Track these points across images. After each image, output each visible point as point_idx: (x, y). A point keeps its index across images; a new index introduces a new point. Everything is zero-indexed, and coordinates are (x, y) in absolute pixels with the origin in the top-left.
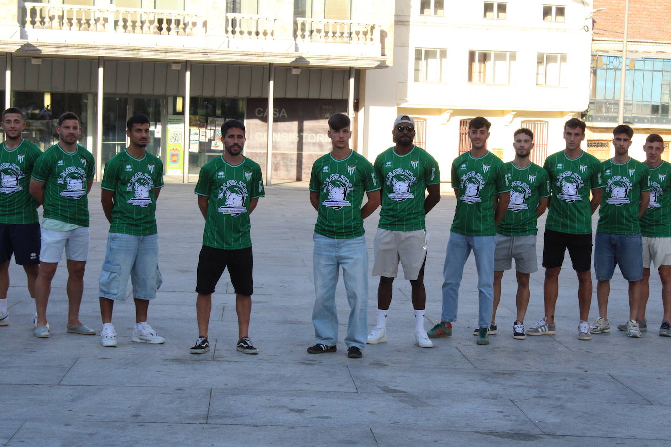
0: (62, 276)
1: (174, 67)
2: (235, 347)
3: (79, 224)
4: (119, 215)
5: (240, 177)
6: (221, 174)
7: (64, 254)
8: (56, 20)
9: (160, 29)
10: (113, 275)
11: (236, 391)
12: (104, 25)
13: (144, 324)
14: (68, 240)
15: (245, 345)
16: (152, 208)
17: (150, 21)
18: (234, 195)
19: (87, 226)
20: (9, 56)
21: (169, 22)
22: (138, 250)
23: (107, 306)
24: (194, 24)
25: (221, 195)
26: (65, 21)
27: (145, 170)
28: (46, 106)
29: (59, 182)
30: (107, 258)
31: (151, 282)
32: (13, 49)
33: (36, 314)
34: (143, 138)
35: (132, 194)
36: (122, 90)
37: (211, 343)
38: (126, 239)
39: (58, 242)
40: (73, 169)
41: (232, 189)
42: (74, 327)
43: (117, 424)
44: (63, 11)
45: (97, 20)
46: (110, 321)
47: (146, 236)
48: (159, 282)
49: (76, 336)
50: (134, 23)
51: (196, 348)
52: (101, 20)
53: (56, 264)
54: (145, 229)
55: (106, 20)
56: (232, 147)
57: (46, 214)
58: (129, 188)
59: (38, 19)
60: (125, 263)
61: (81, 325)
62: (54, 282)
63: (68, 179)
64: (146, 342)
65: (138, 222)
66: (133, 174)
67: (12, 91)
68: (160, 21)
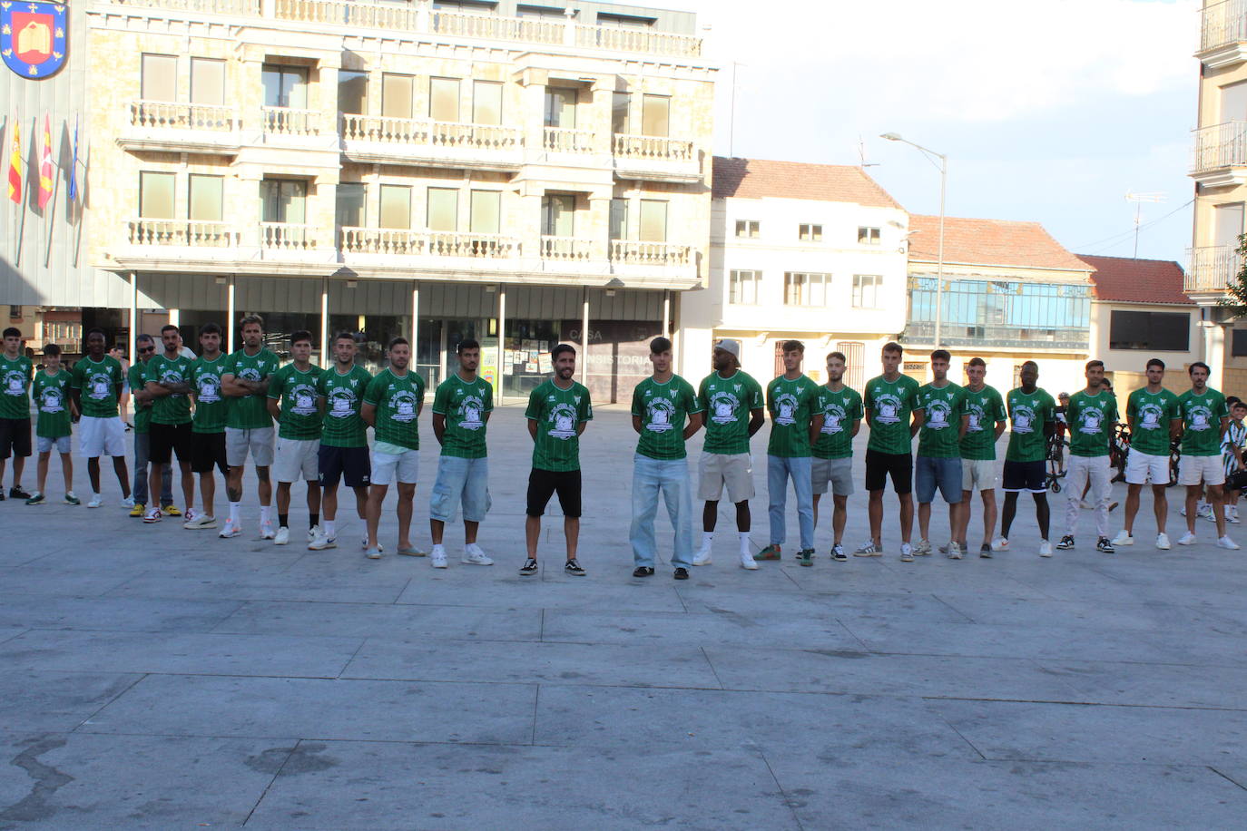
0: (392, 498)
1: (489, 290)
2: (563, 569)
3: (410, 448)
4: (450, 439)
5: (570, 401)
6: (552, 398)
7: (394, 477)
8: (373, 244)
9: (475, 252)
10: (444, 498)
11: (567, 612)
12: (419, 249)
13: (473, 545)
14: (398, 463)
15: (572, 567)
16: (482, 431)
17: (465, 244)
18: (564, 419)
19: (417, 449)
20: (325, 280)
21: (484, 244)
22: (469, 473)
23: (437, 527)
24: (509, 247)
25: (551, 419)
26: (382, 244)
27: (476, 394)
28: (360, 329)
29: (390, 406)
30: (438, 480)
31: (481, 505)
32: (329, 272)
33: (367, 535)
34: (473, 362)
35: (463, 417)
36: (437, 312)
37: (539, 565)
38: (457, 462)
39: (388, 465)
40: (403, 393)
41: (562, 413)
42: (404, 550)
43: (455, 642)
44: (379, 235)
45: (412, 244)
46: (440, 543)
47: (476, 460)
48: (489, 504)
49: (407, 558)
50: (449, 246)
51: (525, 569)
52: (417, 242)
53: (387, 486)
54: (476, 452)
55: (422, 243)
56: (563, 370)
57: (378, 437)
58: (460, 411)
59: (354, 243)
60: (456, 486)
61: (410, 546)
62: (384, 505)
63: (399, 402)
64: (475, 564)
65: (468, 445)
66: (463, 397)
67: (328, 314)
68: (476, 244)
